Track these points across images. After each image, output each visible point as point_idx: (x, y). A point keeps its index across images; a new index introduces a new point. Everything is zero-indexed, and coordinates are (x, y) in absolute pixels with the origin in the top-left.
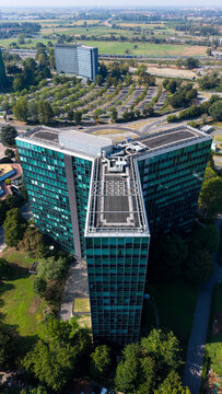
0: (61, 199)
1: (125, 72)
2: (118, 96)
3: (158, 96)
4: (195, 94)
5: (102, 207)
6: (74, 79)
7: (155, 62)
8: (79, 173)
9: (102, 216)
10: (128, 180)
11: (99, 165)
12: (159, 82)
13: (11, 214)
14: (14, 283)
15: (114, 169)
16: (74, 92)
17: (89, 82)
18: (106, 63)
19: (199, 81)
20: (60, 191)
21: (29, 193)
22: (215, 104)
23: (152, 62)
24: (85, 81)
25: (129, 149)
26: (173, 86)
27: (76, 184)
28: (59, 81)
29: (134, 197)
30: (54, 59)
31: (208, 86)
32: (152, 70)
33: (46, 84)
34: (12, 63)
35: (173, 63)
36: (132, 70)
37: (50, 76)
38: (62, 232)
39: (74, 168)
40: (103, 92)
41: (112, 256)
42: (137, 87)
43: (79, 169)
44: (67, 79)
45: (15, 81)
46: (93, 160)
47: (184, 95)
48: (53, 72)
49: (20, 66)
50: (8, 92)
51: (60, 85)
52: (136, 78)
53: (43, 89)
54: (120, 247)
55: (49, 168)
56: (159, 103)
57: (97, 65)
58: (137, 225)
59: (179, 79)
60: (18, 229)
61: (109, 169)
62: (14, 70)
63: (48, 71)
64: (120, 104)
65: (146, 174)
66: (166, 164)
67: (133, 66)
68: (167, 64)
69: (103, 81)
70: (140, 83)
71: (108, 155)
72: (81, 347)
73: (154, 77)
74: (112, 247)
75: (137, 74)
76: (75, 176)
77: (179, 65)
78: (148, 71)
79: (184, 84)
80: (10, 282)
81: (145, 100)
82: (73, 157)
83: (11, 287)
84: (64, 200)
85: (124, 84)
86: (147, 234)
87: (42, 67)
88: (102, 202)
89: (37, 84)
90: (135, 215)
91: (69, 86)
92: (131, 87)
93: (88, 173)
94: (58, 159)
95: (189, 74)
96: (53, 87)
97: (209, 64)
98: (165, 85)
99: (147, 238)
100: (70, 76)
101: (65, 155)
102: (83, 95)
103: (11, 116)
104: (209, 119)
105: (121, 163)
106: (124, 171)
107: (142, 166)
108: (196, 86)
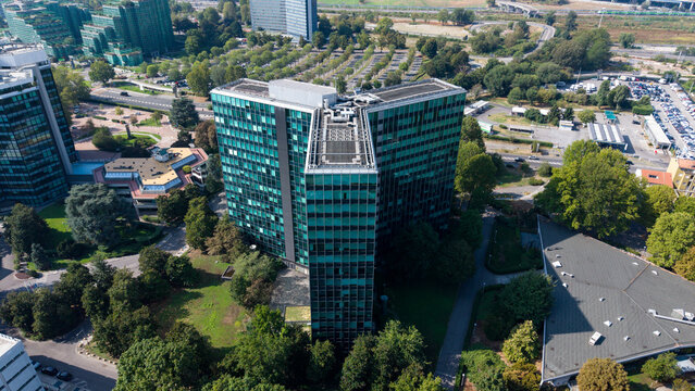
0: (268, 172)
1: (359, 29)
2: (347, 63)
3: (410, 62)
4: (466, 59)
5: (324, 150)
6: (280, 38)
7: (406, 16)
8: (295, 133)
9: (324, 158)
10: (356, 129)
11: (320, 116)
12: (410, 42)
13: (195, 204)
14: (202, 291)
15: (339, 118)
16: (280, 56)
17: (303, 43)
18: (329, 16)
19: (472, 41)
20: (268, 162)
21: (224, 169)
22: (493, 70)
23: (402, 15)
24: (296, 40)
25: (358, 101)
26: (431, 47)
27: (290, 147)
28: (255, 41)
29: (361, 143)
30: (247, 10)
31: (484, 48)
32: (400, 27)
33: (235, 46)
34: (181, 16)
35: (434, 17)
36: (369, 26)
37: (242, 34)
38: (268, 225)
39: (288, 125)
40: (325, 56)
41: (337, 201)
42: (378, 50)
43: (294, 126)
44: (269, 38)
45: (189, 40)
46: (312, 112)
47: (449, 60)
48: (246, 29)
49: (193, 20)
50: (176, 56)
51: (257, 48)
52: (375, 37)
53: (232, 52)
54: (345, 187)
55: (255, 128)
56: (411, 72)
57: (315, 18)
58: (364, 163)
59: (440, 38)
60: (205, 221)
61: (333, 118)
62: (185, 25)
63: (239, 26)
64: (352, 72)
65: (380, 133)
66: (405, 122)
67: (372, 21)
68: (426, 19)
69: (325, 42)
70: (383, 45)
71: (331, 106)
72: (297, 341)
73: (404, 36)
74: (336, 188)
75: (377, 31)
76: (289, 137)
77: (444, 19)
78: (395, 27)
79: (450, 45)
80: (195, 290)
81: (389, 68)
82: (287, 110)
83: (198, 296)
84: (273, 173)
85: (358, 46)
86: (374, 171)
87: (228, 21)
88: (325, 146)
89: (221, 44)
90: (363, 157)
91: (272, 49)
92: (368, 49)
93: (306, 129)
94: (267, 115)
95: (459, 33)
96: (247, 48)
97: (490, 19)
98: (419, 46)
99: (374, 175)
100: (273, 34)
101: (276, 108)
102: (293, 60)
103: (183, 89)
104: (485, 93)
105: (347, 113)
106: (351, 120)
107: (374, 121)
108: (468, 48)
